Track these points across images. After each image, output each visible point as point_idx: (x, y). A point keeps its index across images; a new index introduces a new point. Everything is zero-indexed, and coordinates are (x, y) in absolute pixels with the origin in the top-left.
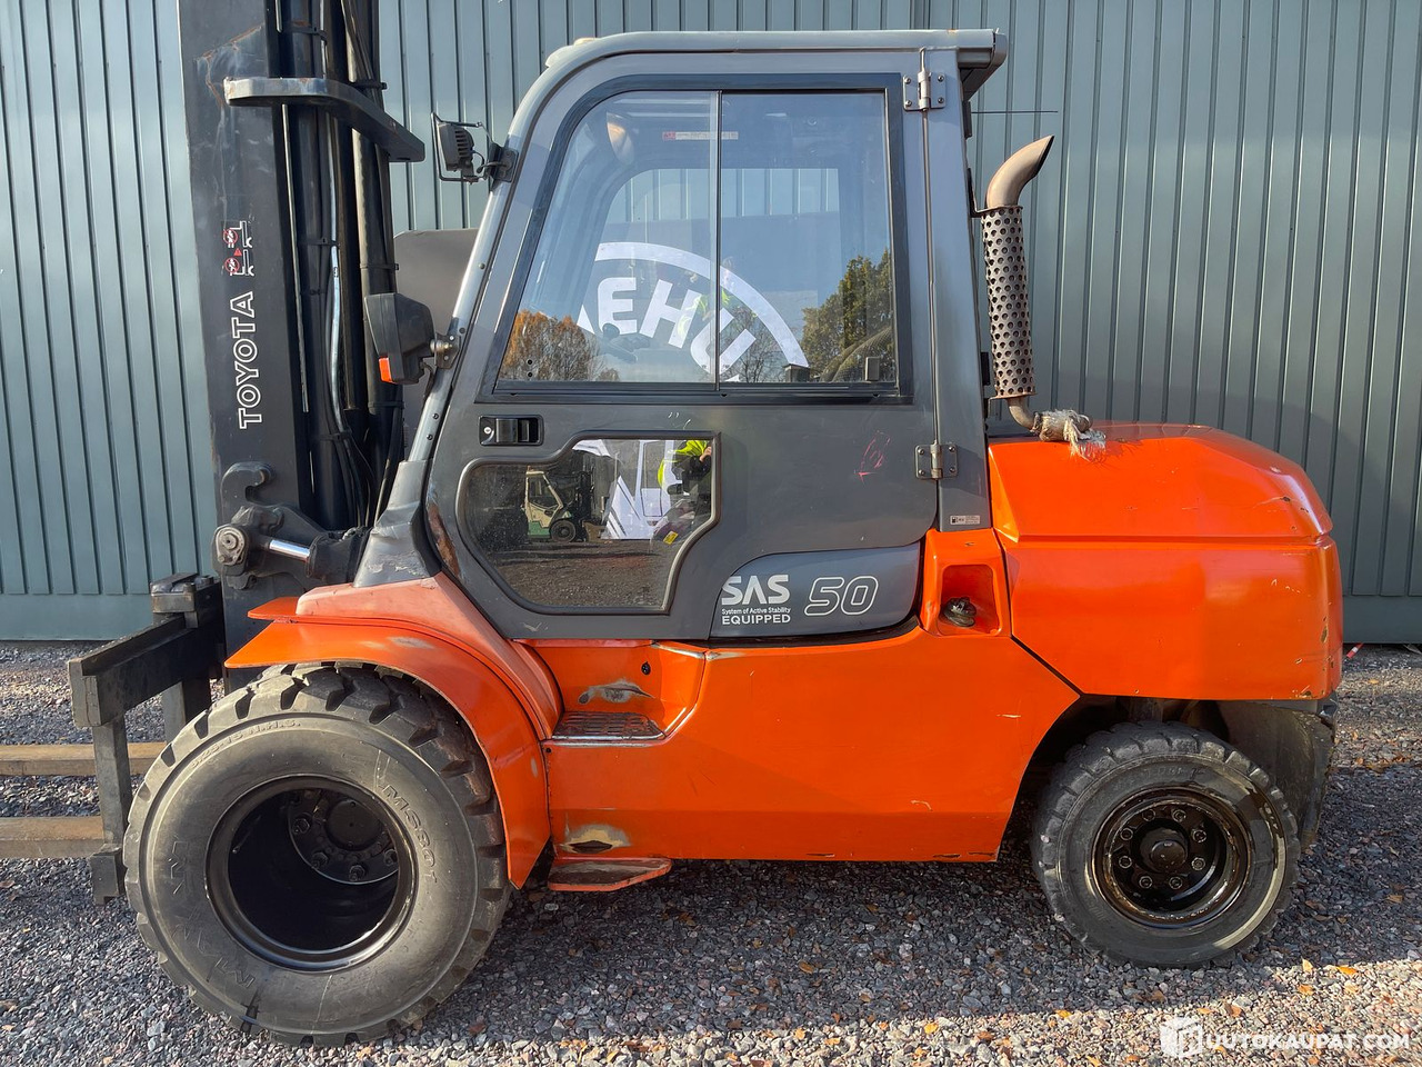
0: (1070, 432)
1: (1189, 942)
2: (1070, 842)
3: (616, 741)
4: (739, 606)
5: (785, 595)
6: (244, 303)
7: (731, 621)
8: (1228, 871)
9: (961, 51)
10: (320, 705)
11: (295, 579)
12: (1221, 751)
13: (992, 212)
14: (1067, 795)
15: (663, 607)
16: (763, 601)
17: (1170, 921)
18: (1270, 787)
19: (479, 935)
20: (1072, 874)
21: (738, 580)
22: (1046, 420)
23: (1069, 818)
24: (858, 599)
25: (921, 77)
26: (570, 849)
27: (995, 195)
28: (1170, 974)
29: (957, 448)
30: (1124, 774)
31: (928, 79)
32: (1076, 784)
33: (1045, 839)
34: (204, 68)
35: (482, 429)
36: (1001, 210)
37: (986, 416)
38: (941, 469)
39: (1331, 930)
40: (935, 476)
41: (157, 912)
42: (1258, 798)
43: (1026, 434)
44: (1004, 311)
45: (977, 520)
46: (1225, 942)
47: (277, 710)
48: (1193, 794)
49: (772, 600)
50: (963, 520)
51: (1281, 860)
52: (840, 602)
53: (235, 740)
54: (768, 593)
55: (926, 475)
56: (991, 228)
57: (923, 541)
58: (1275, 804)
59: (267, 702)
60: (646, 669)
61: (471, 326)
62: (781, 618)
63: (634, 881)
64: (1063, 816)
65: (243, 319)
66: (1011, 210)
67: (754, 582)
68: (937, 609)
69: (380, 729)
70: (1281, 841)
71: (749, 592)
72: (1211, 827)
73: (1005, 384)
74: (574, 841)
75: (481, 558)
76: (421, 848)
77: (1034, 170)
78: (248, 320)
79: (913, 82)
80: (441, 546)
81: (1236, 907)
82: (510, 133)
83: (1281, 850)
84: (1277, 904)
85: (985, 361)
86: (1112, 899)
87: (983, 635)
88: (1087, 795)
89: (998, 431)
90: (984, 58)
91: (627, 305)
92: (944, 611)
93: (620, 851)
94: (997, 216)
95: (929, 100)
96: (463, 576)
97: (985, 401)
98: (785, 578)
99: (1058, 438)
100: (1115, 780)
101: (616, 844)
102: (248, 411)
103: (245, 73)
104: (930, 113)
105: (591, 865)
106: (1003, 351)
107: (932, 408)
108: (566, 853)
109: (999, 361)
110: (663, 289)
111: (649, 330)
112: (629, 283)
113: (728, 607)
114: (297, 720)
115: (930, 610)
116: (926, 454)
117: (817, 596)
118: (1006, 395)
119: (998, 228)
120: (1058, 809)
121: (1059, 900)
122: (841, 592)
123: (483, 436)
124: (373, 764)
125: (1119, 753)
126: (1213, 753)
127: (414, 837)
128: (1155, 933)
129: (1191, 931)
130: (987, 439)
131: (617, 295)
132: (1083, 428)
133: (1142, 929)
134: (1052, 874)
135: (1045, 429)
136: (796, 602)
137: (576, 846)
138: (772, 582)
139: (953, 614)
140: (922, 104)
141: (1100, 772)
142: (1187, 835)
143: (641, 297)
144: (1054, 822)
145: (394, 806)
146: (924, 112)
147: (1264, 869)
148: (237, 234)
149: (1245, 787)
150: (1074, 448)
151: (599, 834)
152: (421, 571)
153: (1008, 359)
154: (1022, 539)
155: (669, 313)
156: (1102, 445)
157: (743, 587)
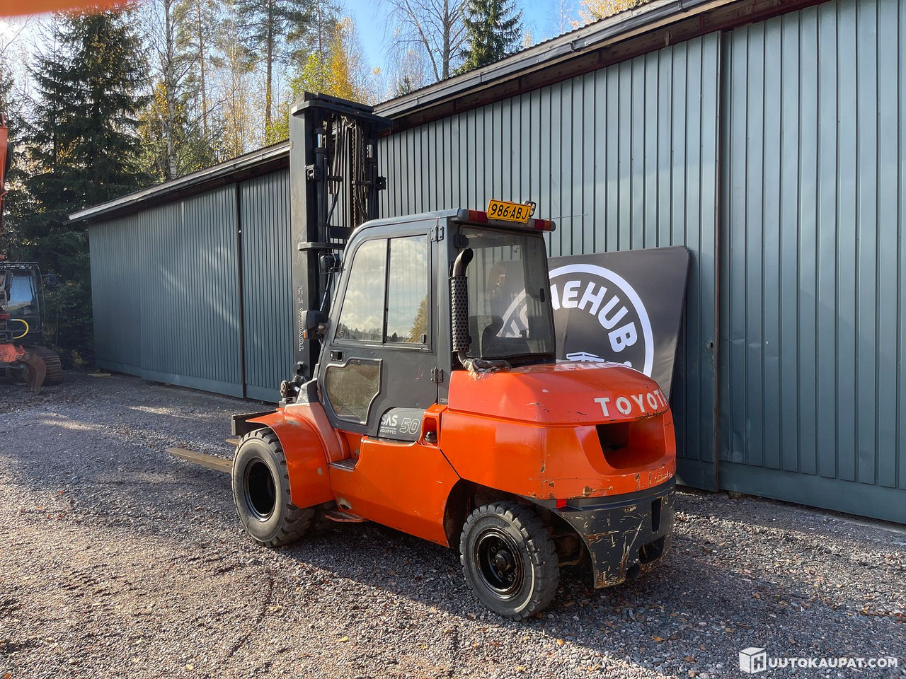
4: (385, 425)
5: (396, 423)
6: (301, 311)
7: (382, 431)
9: (448, 217)
12: (512, 517)
13: (454, 278)
15: (366, 423)
16: (390, 425)
18: (528, 539)
21: (386, 416)
24: (413, 428)
26: (341, 507)
29: (442, 371)
30: (482, 519)
31: (437, 229)
35: (331, 354)
38: (437, 379)
42: (524, 542)
46: (517, 610)
48: (504, 535)
49: (393, 424)
50: (444, 400)
51: (533, 575)
52: (409, 428)
55: (433, 381)
58: (529, 546)
61: (331, 320)
62: (394, 432)
63: (346, 521)
65: (301, 316)
67: (389, 418)
68: (422, 434)
70: (533, 566)
74: (340, 504)
75: (328, 398)
79: (434, 231)
80: (318, 393)
83: (533, 570)
87: (434, 447)
91: (575, 294)
93: (351, 511)
95: (437, 237)
96: (324, 404)
98: (397, 416)
100: (479, 521)
101: (350, 508)
102: (301, 345)
104: (439, 242)
105: (343, 513)
107: (437, 354)
110: (591, 285)
111: (582, 306)
112: (577, 284)
113: (382, 426)
116: (433, 372)
117: (404, 424)
122: (410, 424)
123: (331, 357)
126: (509, 517)
130: (452, 368)
131: (572, 289)
138: (394, 418)
139: (427, 438)
140: (435, 239)
141: (476, 516)
143: (581, 291)
147: (530, 578)
148: (300, 290)
149: (520, 536)
150: (474, 374)
151: (345, 503)
152: (307, 400)
154: (449, 409)
155: (592, 298)
157: (386, 420)
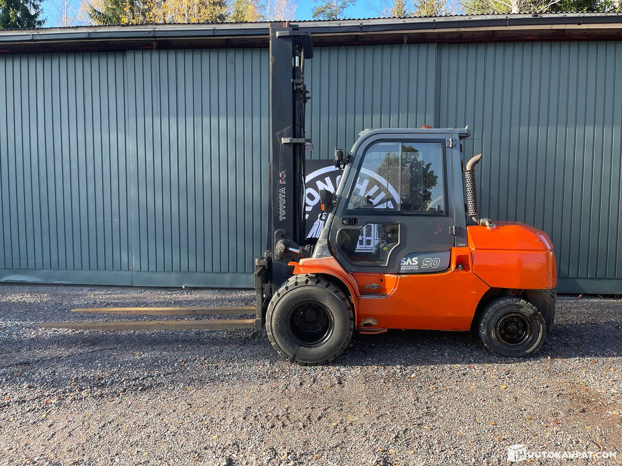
0: (487, 224)
1: (519, 351)
2: (488, 325)
3: (376, 297)
4: (405, 265)
5: (417, 263)
6: (283, 190)
7: (403, 269)
8: (528, 333)
9: (460, 134)
10: (314, 284)
11: (296, 257)
12: (525, 302)
13: (468, 171)
14: (487, 313)
15: (386, 265)
16: (411, 264)
17: (513, 346)
18: (538, 312)
19: (348, 339)
20: (489, 333)
21: (405, 259)
22: (481, 220)
23: (488, 319)
24: (435, 264)
25: (450, 140)
26: (362, 325)
27: (468, 167)
28: (514, 358)
29: (459, 227)
30: (501, 308)
31: (452, 140)
32: (489, 310)
33: (482, 325)
34: (277, 135)
35: (343, 221)
36: (470, 171)
37: (466, 219)
38: (455, 232)
39: (557, 353)
40: (454, 234)
41: (274, 332)
42: (535, 314)
43: (476, 224)
44: (471, 194)
45: (464, 245)
46: (528, 351)
47: (304, 284)
48: (518, 313)
49: (413, 264)
50: (461, 245)
51: (541, 330)
52: (431, 265)
53: (295, 291)
54: (412, 262)
55: (452, 233)
56: (468, 175)
57: (451, 250)
58: (539, 316)
59: (302, 282)
60: (382, 280)
61: (341, 197)
62: (416, 268)
63: (380, 332)
64: (486, 319)
65: (282, 194)
66: (472, 171)
67: (409, 260)
68: (455, 266)
69: (327, 289)
70: (541, 325)
71: (408, 262)
72: (523, 322)
73: (471, 212)
74: (364, 323)
75: (342, 252)
76: (335, 317)
77: (477, 162)
78: (284, 194)
79: (448, 141)
80: (333, 249)
81: (531, 342)
82: (351, 151)
83: (541, 327)
84: (541, 342)
85: (466, 206)
86: (499, 340)
87: (467, 272)
88: (492, 313)
89: (470, 223)
90: (465, 135)
92: (457, 267)
93: (375, 326)
94: (469, 172)
95: (452, 145)
96: (338, 257)
97: (466, 216)
98: (417, 258)
99: (484, 225)
100: (499, 310)
101: (374, 324)
102: (282, 216)
103: (287, 137)
104: (453, 148)
105: (368, 328)
106: (471, 204)
107: (453, 217)
108: (361, 326)
109: (469, 206)
113: (402, 266)
114: (309, 287)
115: (453, 267)
116: (452, 228)
117: (425, 263)
118: (471, 215)
119: (469, 175)
120: (485, 317)
121: (486, 340)
122: (431, 262)
123: (343, 223)
124: (326, 297)
125: (500, 303)
126: (523, 303)
127: (334, 315)
128: (510, 349)
129: (519, 349)
130: (467, 225)
132: (490, 223)
133: (507, 348)
134: (483, 333)
135: (481, 223)
136: (419, 265)
137: (364, 324)
138: (414, 259)
139: (459, 267)
140: (451, 146)
141: (495, 307)
142: (518, 325)
144: (484, 320)
145: (330, 308)
146: (451, 148)
147: (537, 333)
148: (283, 174)
149: (532, 312)
150: (488, 228)
151: (370, 321)
152: (330, 255)
153: (472, 206)
154: (476, 249)
156: (495, 227)
157: (406, 261)
